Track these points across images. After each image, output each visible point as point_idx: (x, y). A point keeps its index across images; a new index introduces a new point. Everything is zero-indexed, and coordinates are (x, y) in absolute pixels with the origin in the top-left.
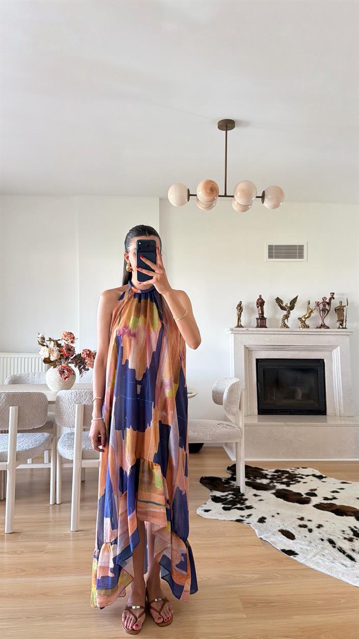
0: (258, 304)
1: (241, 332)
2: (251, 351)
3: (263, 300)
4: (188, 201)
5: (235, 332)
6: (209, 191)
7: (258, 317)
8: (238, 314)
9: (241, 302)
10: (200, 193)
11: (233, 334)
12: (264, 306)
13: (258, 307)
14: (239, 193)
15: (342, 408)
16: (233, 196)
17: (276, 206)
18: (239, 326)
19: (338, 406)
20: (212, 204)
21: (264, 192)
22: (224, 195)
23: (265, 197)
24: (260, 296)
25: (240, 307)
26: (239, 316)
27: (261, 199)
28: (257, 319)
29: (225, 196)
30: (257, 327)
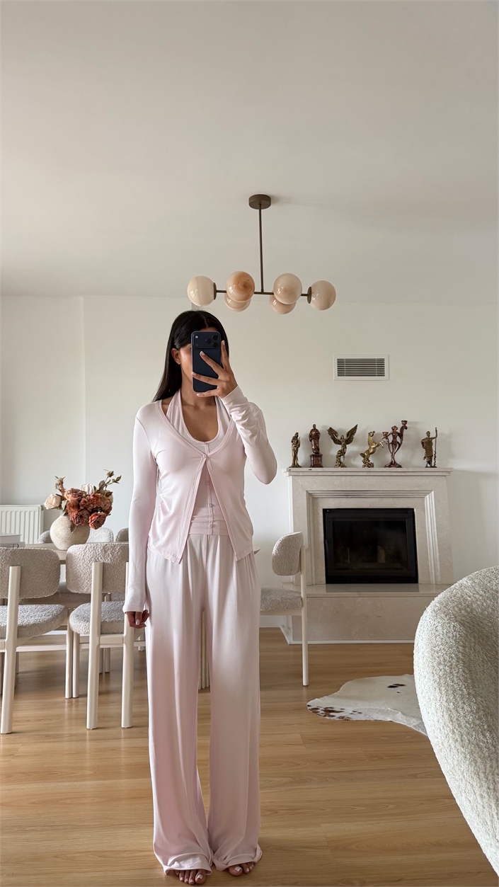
0: (310, 437)
1: (298, 474)
2: (317, 498)
3: (317, 431)
5: (291, 474)
6: (241, 287)
7: (312, 454)
8: (294, 450)
9: (297, 434)
13: (310, 441)
14: (279, 290)
15: (438, 574)
16: (272, 294)
18: (296, 466)
19: (433, 571)
21: (310, 289)
22: (261, 291)
23: (312, 295)
24: (314, 426)
25: (296, 441)
26: (296, 453)
27: (306, 297)
29: (263, 293)
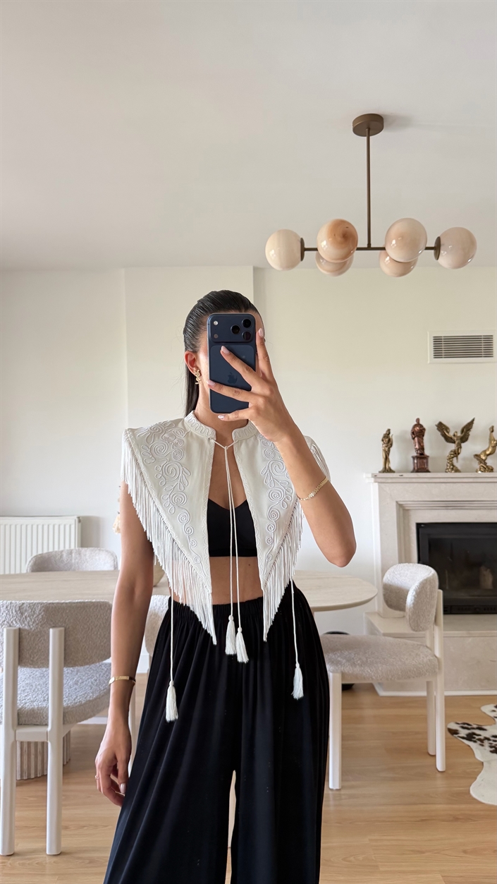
0: (413, 433)
1: (390, 481)
2: (408, 510)
3: (421, 426)
4: (302, 259)
5: (380, 480)
6: (339, 239)
7: (415, 454)
8: (384, 450)
9: (389, 430)
10: (324, 243)
11: (377, 484)
12: (426, 438)
13: (414, 439)
14: (394, 242)
16: (384, 249)
17: (462, 263)
18: (387, 470)
20: (345, 263)
21: (438, 240)
22: (366, 246)
23: (442, 248)
24: (418, 420)
25: (387, 440)
26: (387, 454)
27: (433, 251)
28: (414, 458)
29: (369, 248)
30: (412, 472)
